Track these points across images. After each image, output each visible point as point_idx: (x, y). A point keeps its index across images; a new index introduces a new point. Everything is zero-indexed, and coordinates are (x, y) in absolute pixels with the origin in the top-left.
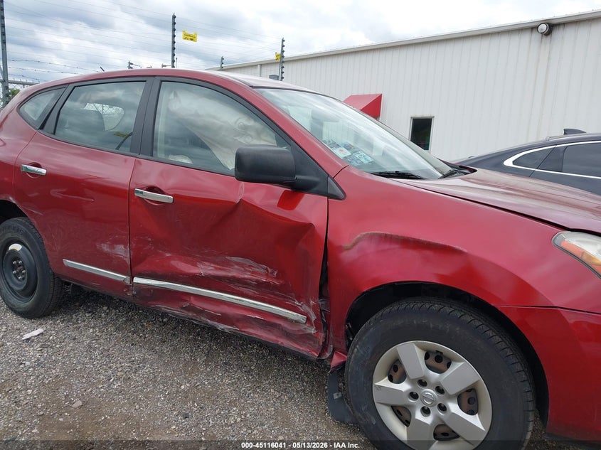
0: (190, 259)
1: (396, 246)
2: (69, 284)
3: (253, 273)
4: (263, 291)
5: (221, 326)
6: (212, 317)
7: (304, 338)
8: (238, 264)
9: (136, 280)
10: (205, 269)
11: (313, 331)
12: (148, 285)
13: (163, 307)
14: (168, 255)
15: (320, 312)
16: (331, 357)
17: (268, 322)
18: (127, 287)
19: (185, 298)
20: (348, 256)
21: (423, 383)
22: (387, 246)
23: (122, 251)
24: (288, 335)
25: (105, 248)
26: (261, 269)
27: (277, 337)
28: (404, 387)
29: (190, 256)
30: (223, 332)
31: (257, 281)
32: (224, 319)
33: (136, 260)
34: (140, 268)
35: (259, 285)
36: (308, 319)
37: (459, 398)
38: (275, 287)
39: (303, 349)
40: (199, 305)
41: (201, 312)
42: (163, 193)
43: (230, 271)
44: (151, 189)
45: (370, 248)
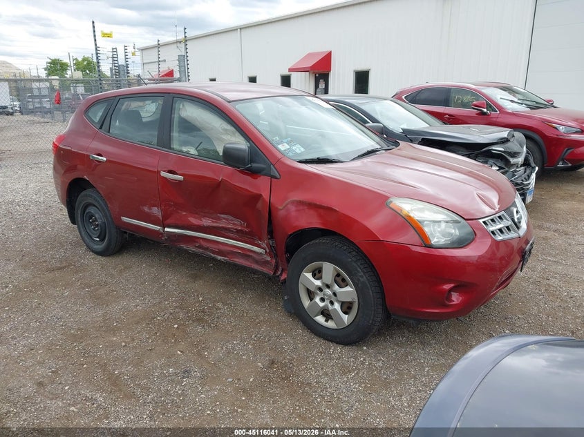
0: (197, 215)
1: (306, 207)
2: (126, 233)
3: (234, 224)
4: (240, 235)
5: (219, 258)
6: (214, 252)
7: (265, 263)
8: (224, 219)
9: (167, 229)
10: (207, 222)
11: (269, 259)
12: (174, 232)
13: (185, 246)
14: (184, 213)
15: (271, 247)
16: (281, 274)
17: (245, 254)
18: (161, 234)
19: (196, 240)
20: (282, 213)
21: (328, 286)
22: (301, 208)
23: (156, 211)
24: (257, 262)
25: (146, 209)
26: (237, 222)
27: (251, 263)
28: (318, 283)
29: (197, 214)
30: (220, 261)
31: (236, 229)
32: (220, 253)
33: (165, 217)
34: (169, 221)
35: (238, 231)
36: (266, 251)
37: (342, 304)
38: (246, 233)
39: (264, 270)
40: (205, 244)
41: (207, 249)
42: (177, 174)
43: (220, 223)
44: (170, 172)
45: (293, 208)
